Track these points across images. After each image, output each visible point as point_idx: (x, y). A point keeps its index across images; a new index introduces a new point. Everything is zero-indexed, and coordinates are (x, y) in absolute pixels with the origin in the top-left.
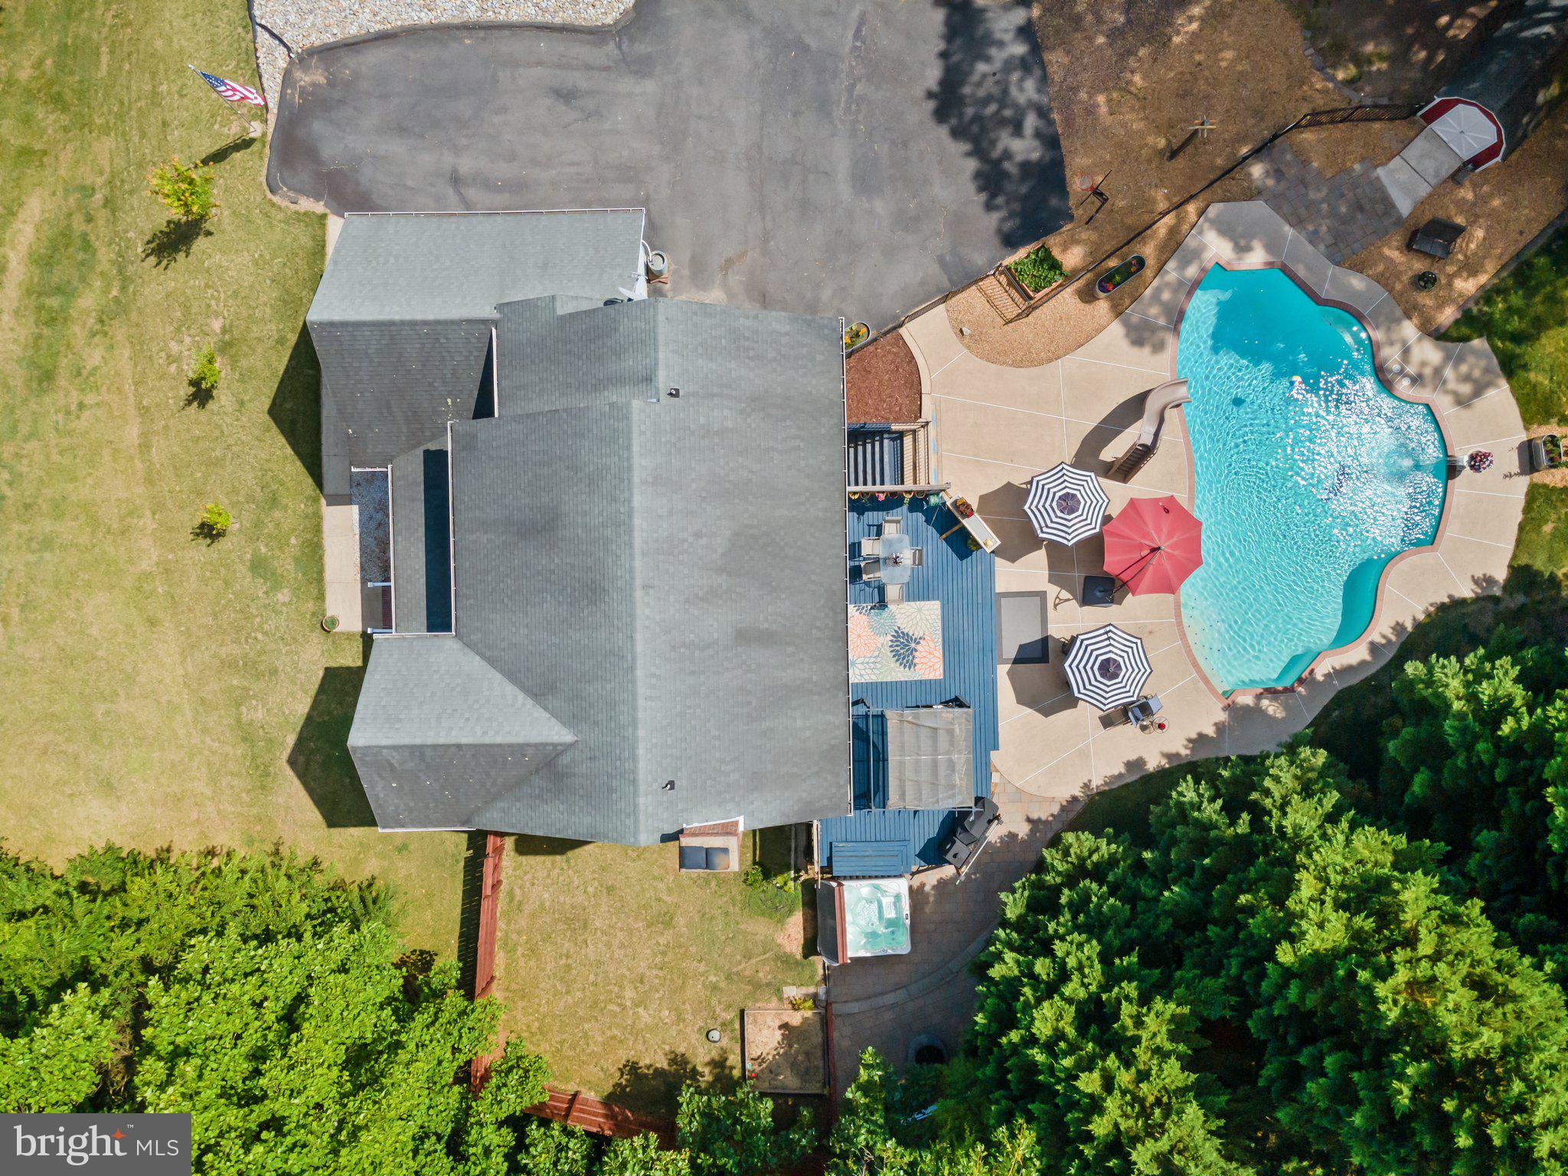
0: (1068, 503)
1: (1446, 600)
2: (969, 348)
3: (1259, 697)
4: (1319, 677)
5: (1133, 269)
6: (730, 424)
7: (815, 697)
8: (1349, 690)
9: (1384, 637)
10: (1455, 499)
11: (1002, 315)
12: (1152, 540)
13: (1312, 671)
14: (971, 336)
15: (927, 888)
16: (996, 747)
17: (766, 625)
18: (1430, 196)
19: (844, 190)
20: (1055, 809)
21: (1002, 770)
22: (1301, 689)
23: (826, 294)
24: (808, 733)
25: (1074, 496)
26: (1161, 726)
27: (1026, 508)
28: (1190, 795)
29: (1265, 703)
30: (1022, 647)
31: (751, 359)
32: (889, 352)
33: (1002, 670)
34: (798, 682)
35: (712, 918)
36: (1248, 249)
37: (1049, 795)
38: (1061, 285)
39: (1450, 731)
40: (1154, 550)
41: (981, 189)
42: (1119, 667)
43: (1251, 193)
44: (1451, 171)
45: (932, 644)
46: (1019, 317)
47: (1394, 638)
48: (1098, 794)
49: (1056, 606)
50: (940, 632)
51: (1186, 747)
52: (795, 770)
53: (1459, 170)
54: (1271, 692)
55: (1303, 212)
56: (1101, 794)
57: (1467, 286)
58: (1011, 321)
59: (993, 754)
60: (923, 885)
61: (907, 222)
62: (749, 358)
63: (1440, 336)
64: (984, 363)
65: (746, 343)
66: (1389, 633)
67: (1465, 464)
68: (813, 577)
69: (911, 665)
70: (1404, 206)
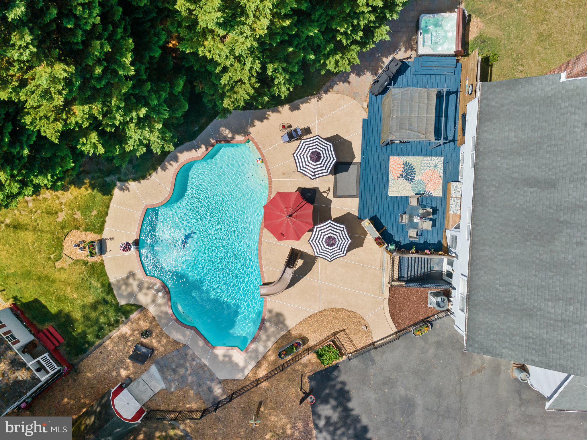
0: (331, 242)
1: (142, 181)
2: (363, 319)
3: (233, 138)
4: (203, 146)
5: (284, 352)
6: (550, 304)
7: (499, 148)
8: (189, 140)
9: (171, 165)
10: (136, 229)
11: (346, 334)
12: (291, 220)
13: (207, 150)
14: (362, 325)
15: (403, 49)
16: (364, 120)
17: (532, 190)
18: (142, 373)
19: (419, 401)
20: (336, 87)
21: (362, 109)
22: (213, 141)
23: (432, 351)
24: (507, 128)
25: (328, 245)
26: (284, 127)
27: (350, 241)
28: (283, 89)
29: (230, 136)
30: (347, 170)
31: (530, 337)
32: (403, 320)
33: (358, 159)
34: (511, 157)
35: (517, 38)
36: (225, 356)
37: (339, 95)
38: (317, 346)
39: (165, 112)
40: (290, 216)
41: (348, 392)
42: (311, 158)
43: (223, 382)
44: (132, 384)
45: (394, 174)
46: (338, 332)
47: (167, 164)
48: (314, 95)
49: (329, 190)
50: (390, 180)
51: (269, 115)
52: (518, 108)
53: (128, 385)
54: (227, 141)
55: (201, 372)
56: (312, 94)
57: (125, 329)
58: (342, 330)
59: (366, 118)
60: (405, 51)
61: (388, 382)
62: (533, 338)
63: (139, 307)
64: (357, 312)
65: (534, 346)
66: (169, 167)
67: (132, 246)
68: (495, 215)
69: (406, 164)
70: (154, 369)
